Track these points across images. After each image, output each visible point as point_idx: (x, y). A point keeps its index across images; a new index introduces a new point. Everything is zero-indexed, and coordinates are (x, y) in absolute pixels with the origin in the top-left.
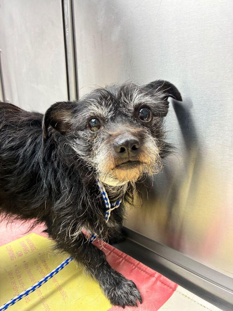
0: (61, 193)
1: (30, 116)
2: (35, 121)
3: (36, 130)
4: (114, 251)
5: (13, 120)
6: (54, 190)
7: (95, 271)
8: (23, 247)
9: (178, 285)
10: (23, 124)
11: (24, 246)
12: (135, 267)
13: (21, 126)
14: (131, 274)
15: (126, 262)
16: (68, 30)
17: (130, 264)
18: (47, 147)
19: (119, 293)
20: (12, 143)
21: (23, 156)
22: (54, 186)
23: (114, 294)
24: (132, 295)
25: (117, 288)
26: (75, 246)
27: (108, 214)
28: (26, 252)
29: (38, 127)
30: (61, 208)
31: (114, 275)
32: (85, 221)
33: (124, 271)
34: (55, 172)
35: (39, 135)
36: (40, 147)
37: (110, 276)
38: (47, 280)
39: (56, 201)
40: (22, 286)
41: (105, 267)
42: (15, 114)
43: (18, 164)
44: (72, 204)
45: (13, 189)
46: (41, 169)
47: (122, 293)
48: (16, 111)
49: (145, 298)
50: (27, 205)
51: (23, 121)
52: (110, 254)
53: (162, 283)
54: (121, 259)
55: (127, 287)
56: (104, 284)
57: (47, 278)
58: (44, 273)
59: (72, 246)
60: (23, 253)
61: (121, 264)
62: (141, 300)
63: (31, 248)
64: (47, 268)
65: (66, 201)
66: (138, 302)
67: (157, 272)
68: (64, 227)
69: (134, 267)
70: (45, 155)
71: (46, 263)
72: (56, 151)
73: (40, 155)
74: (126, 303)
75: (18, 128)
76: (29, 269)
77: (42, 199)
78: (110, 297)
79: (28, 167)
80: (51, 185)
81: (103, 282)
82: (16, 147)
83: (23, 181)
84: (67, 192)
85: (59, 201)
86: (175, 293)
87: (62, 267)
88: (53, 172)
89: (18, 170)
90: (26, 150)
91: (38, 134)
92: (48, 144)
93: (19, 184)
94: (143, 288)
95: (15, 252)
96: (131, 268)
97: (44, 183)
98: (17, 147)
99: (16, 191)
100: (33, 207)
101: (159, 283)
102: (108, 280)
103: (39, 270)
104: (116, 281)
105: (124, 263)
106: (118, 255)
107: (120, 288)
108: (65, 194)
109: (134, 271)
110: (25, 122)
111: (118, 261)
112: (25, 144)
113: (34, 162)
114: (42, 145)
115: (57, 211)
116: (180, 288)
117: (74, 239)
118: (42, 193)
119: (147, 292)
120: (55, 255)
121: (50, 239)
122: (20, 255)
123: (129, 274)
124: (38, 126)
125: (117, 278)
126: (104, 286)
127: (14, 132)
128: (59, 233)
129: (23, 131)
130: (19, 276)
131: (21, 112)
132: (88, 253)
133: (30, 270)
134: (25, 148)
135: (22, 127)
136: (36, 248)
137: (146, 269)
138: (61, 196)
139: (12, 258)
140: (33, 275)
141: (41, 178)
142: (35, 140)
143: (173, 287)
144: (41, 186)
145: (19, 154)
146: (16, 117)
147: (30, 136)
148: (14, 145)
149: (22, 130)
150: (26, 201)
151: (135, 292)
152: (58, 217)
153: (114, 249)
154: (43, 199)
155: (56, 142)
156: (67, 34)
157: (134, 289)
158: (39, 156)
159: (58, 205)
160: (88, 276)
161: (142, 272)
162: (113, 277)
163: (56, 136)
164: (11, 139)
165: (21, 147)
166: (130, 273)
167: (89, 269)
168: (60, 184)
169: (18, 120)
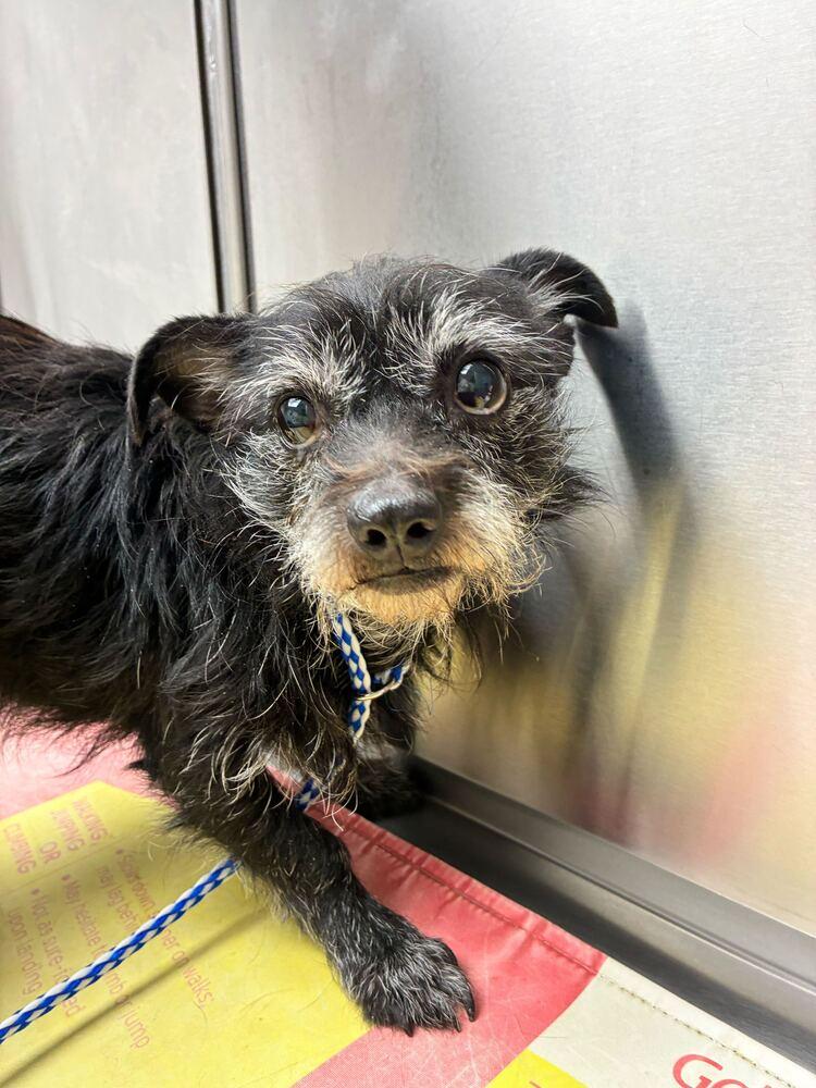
0: (190, 633)
1: (80, 358)
2: (97, 377)
3: (101, 410)
4: (382, 841)
5: (18, 374)
6: (168, 622)
7: (310, 908)
8: (64, 830)
9: (604, 955)
10: (56, 389)
11: (66, 827)
12: (456, 896)
13: (46, 397)
14: (440, 917)
15: (423, 877)
16: (213, 62)
17: (436, 885)
18: (143, 467)
19: (395, 982)
20: (17, 457)
21: (56, 503)
22: (166, 610)
23: (377, 986)
24: (439, 987)
25: (386, 965)
26: (240, 819)
27: (362, 710)
28: (72, 847)
29: (108, 401)
30: (193, 686)
31: (378, 921)
32: (277, 731)
33: (414, 908)
34: (171, 557)
35: (112, 429)
36: (120, 467)
37: (365, 922)
38: (142, 942)
39: (174, 661)
40: (54, 962)
41: (347, 894)
42: (26, 354)
43: (41, 529)
44: (229, 673)
45: (24, 619)
46: (120, 548)
47: (406, 983)
48: (31, 342)
49: (487, 1002)
50: (74, 673)
51: (57, 377)
52: (366, 851)
53: (550, 948)
54: (407, 867)
55: (423, 963)
56: (342, 951)
57: (143, 934)
58: (134, 918)
59: (232, 817)
60: (62, 847)
61: (407, 883)
62: (473, 1007)
63: (90, 833)
64: (144, 900)
65: (208, 662)
66: (462, 1014)
67: (531, 913)
68: (205, 749)
69: (450, 895)
70: (138, 496)
71: (143, 881)
72: (176, 484)
73: (117, 499)
74: (419, 1017)
75: (36, 401)
76: (81, 903)
77: (126, 653)
78: (363, 997)
79: (77, 539)
80: (156, 604)
81: (339, 943)
82: (29, 470)
83: (59, 589)
84: (213, 631)
85: (183, 661)
86: (594, 982)
87: (197, 896)
88: (165, 556)
89: (39, 552)
90: (67, 481)
91: (109, 426)
92: (147, 461)
93: (43, 602)
94: (484, 968)
95: (33, 846)
96: (440, 898)
97: (133, 596)
98: (34, 469)
99: (35, 626)
100: (94, 680)
101: (537, 950)
102: (356, 939)
103: (117, 907)
104: (383, 941)
105: (417, 881)
106: (394, 853)
107: (398, 965)
108: (206, 636)
109: (448, 907)
110: (63, 380)
111: (394, 876)
112: (62, 460)
113: (98, 523)
114: (126, 463)
115: (178, 694)
116: (611, 968)
117: (240, 791)
118: (124, 633)
119: (495, 979)
120: (171, 852)
121: (155, 794)
122: (51, 856)
123: (432, 918)
124: (110, 397)
125: (387, 931)
126: (342, 958)
127: (23, 418)
128: (186, 769)
129: (56, 413)
130: (46, 928)
131: (50, 348)
132: (285, 842)
133: (83, 905)
134: (63, 473)
135: (51, 400)
136: (109, 832)
137: (493, 901)
138: (191, 643)
139: (23, 864)
140: (96, 925)
141: (122, 579)
142: (97, 446)
143: (589, 962)
144: (122, 608)
145: (44, 492)
146: (28, 365)
147: (80, 432)
148: (26, 463)
149: (50, 408)
150: (70, 659)
151: (451, 981)
152: (181, 716)
153: (381, 836)
154: (131, 655)
155: (176, 452)
156: (211, 76)
157: (449, 968)
158: (115, 499)
159: (179, 674)
160: (290, 926)
161: (480, 911)
162: (373, 925)
163: (177, 431)
164: (12, 440)
165: (48, 469)
166: (438, 915)
167: (290, 899)
168: (188, 599)
169: (38, 374)
